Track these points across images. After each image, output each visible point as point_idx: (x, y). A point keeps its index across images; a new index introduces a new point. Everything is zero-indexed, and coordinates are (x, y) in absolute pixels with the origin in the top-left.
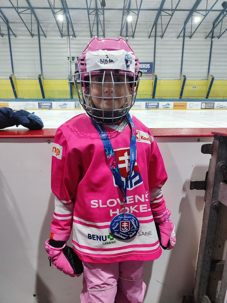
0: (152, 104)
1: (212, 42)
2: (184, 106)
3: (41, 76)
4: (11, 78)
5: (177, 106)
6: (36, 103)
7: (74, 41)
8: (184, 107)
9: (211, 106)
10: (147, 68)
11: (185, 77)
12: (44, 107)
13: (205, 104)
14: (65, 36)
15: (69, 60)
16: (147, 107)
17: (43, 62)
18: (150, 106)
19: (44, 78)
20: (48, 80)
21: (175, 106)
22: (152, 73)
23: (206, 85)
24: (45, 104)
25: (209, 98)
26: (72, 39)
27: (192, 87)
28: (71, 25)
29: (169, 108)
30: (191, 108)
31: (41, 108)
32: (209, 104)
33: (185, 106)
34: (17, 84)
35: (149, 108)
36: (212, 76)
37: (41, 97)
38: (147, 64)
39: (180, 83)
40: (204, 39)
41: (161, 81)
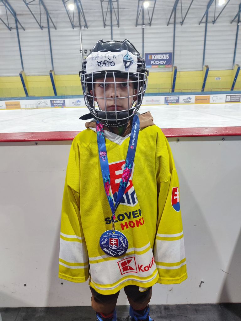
0: (172, 98)
1: (238, 26)
2: (206, 99)
3: (52, 72)
4: (21, 75)
5: (199, 100)
6: (48, 101)
7: (86, 32)
8: (207, 101)
9: (237, 98)
10: (165, 58)
11: (208, 67)
12: (57, 105)
13: (230, 96)
14: (76, 26)
15: (82, 54)
16: (166, 102)
17: (54, 57)
18: (169, 100)
19: (56, 73)
20: (60, 76)
21: (196, 100)
22: (171, 65)
23: (231, 76)
24: (57, 102)
25: (235, 90)
26: (84, 30)
27: (215, 79)
28: (83, 14)
29: (190, 102)
30: (214, 102)
31: (53, 106)
32: (235, 96)
33: (208, 99)
34: (28, 81)
35: (169, 102)
36: (238, 65)
37: (53, 94)
38: (166, 55)
39: (202, 74)
40: (230, 24)
41: (181, 73)
